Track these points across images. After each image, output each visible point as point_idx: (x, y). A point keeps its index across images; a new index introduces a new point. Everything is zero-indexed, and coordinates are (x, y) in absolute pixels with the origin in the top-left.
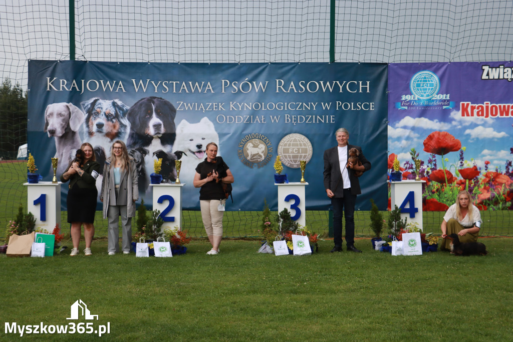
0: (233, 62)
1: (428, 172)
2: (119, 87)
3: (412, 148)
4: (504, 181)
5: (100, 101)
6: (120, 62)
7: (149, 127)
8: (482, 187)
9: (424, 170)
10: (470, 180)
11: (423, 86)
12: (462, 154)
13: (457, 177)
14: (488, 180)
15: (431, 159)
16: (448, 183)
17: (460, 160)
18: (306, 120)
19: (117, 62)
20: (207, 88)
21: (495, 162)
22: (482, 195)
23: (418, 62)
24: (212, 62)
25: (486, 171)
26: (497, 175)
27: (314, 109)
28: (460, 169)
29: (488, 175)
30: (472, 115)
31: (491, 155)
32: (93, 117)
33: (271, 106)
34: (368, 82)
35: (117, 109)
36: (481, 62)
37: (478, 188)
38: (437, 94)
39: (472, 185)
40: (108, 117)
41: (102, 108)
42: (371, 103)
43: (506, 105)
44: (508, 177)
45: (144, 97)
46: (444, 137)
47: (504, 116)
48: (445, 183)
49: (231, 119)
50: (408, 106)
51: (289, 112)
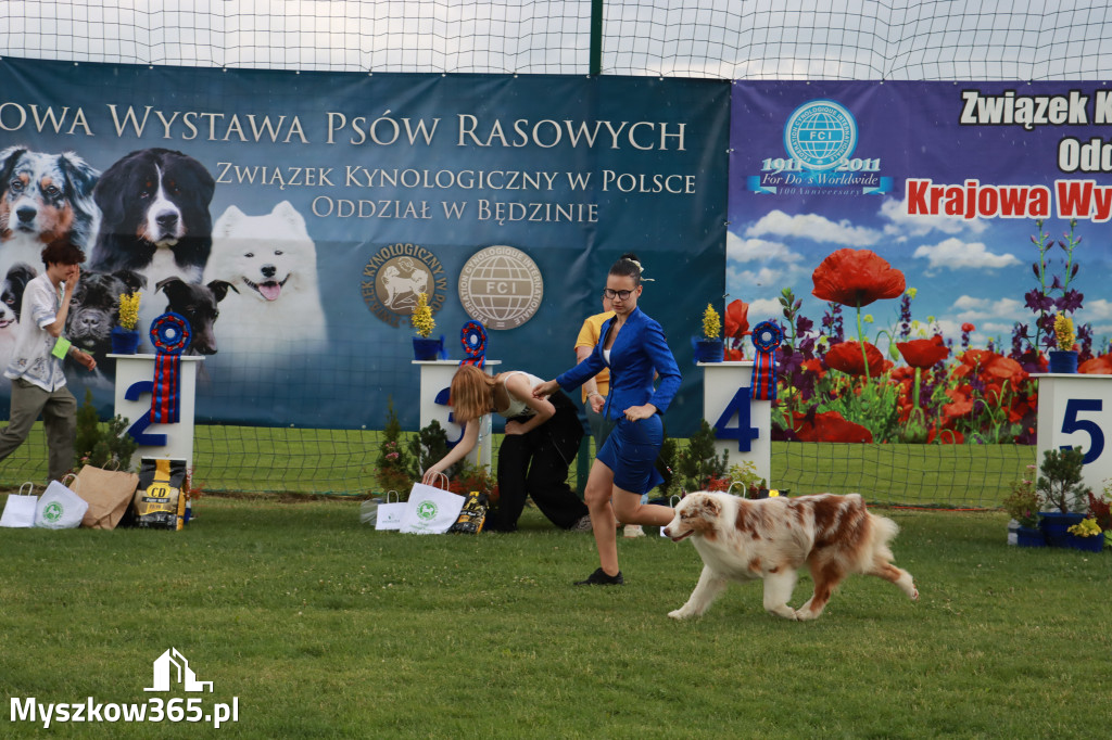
0: (357, 69)
1: (821, 348)
2: (75, 123)
3: (785, 289)
4: (1007, 374)
5: (29, 155)
6: (79, 62)
7: (146, 221)
8: (954, 385)
9: (813, 341)
10: (925, 368)
11: (816, 138)
12: (908, 304)
13: (893, 361)
14: (967, 369)
15: (831, 315)
16: (871, 376)
17: (901, 320)
18: (528, 215)
19: (73, 62)
20: (291, 131)
21: (988, 326)
22: (952, 407)
23: (804, 78)
24: (305, 68)
25: (964, 349)
26: (991, 357)
27: (550, 188)
28: (901, 340)
29: (969, 357)
30: (935, 210)
31: (976, 310)
32: (10, 192)
33: (445, 179)
34: (682, 126)
35: (70, 177)
36: (959, 83)
37: (945, 389)
38: (851, 158)
39: (930, 381)
40: (47, 193)
41: (32, 173)
42: (688, 177)
43: (1019, 188)
44: (1017, 364)
45: (137, 149)
46: (865, 264)
47: (1013, 215)
48: (864, 373)
49: (346, 207)
50: (781, 185)
51: (488, 193)
